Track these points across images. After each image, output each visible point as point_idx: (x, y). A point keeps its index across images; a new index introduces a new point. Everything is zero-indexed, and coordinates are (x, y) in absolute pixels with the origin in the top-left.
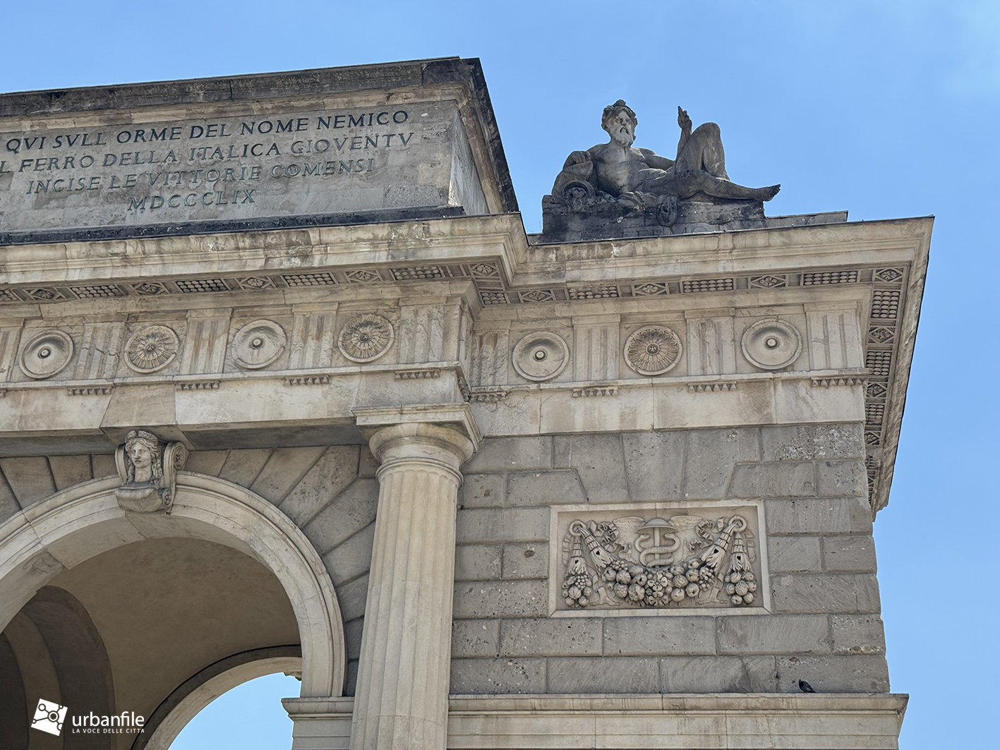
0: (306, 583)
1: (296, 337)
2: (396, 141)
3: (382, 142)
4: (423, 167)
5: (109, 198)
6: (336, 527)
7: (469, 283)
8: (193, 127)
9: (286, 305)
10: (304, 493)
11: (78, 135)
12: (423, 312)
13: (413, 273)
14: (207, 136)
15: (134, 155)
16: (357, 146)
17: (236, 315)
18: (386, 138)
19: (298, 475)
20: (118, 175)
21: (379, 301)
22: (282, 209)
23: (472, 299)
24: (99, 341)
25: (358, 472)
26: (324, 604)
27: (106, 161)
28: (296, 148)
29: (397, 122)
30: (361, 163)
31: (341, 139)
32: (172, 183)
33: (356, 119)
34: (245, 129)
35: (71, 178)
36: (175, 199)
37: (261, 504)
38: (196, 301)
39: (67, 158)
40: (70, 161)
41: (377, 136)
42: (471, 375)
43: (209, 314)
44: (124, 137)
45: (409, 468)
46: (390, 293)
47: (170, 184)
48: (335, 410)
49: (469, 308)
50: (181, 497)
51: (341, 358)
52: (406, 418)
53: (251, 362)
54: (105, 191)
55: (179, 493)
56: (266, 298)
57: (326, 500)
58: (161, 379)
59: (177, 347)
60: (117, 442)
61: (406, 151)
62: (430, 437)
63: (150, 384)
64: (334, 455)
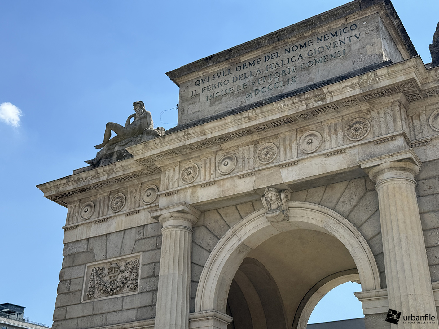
0: (354, 241)
1: (326, 136)
2: (354, 39)
3: (347, 41)
4: (368, 47)
5: (238, 95)
6: (361, 215)
7: (401, 94)
8: (265, 57)
9: (319, 122)
10: (344, 202)
11: (221, 73)
12: (382, 112)
13: (373, 95)
14: (272, 59)
15: (244, 75)
16: (336, 45)
17: (298, 132)
18: (349, 38)
19: (339, 195)
20: (239, 85)
21: (360, 111)
22: (308, 82)
23: (404, 100)
24: (246, 154)
25: (366, 189)
26: (363, 249)
27: (234, 80)
28: (309, 54)
29: (352, 30)
30: (339, 52)
31: (329, 45)
32: (261, 82)
33: (334, 34)
34: (286, 51)
35: (222, 90)
36: (264, 89)
37: (326, 210)
38: (281, 129)
39: (219, 83)
40: (220, 84)
41: (344, 39)
42: (410, 135)
43: (287, 133)
44: (239, 68)
45: (390, 183)
46: (364, 107)
47: (260, 83)
48: (350, 163)
49: (403, 105)
50: (292, 212)
51: (348, 140)
52: (383, 161)
53: (309, 150)
54: (236, 92)
55: (290, 211)
56: (310, 121)
57: (354, 204)
58: (273, 165)
59: (277, 150)
60: (261, 194)
61: (359, 42)
62: (397, 167)
63: (269, 168)
64: (353, 183)
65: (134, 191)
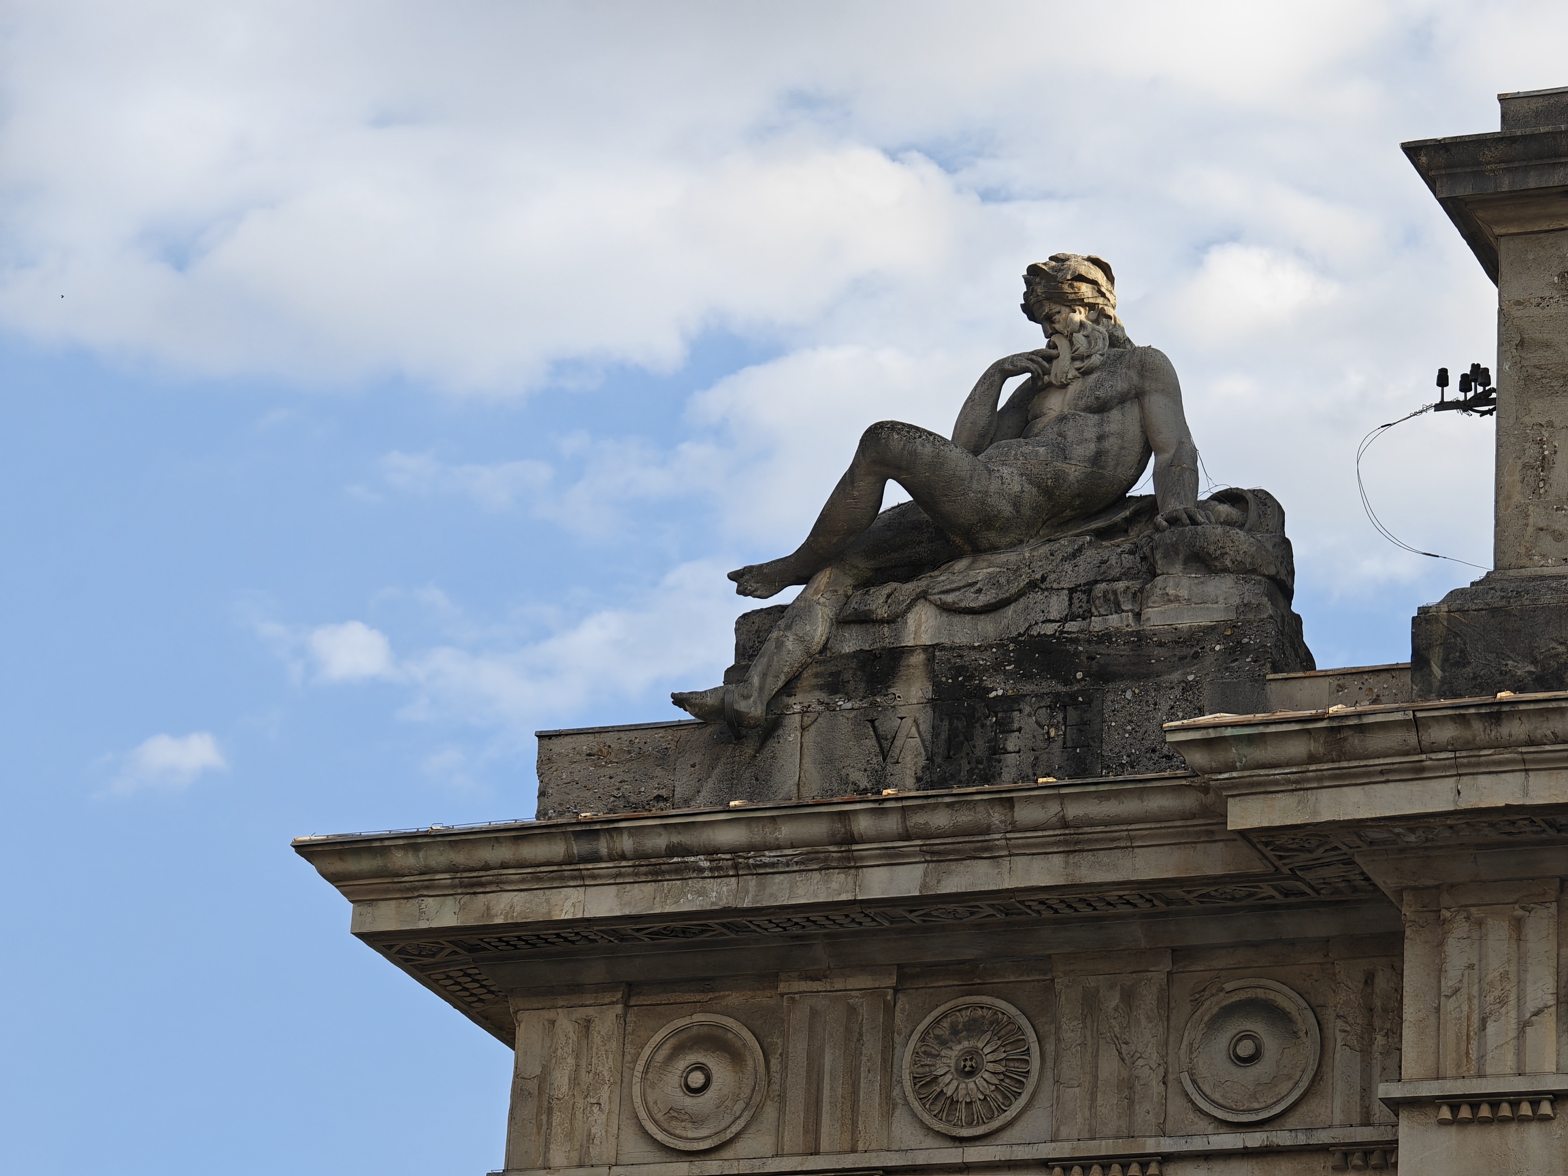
65: (1113, 1000)
